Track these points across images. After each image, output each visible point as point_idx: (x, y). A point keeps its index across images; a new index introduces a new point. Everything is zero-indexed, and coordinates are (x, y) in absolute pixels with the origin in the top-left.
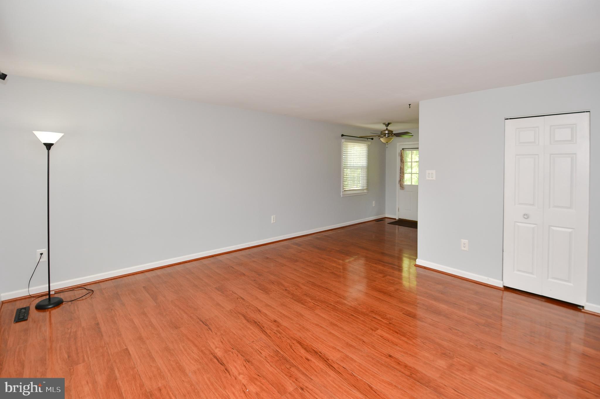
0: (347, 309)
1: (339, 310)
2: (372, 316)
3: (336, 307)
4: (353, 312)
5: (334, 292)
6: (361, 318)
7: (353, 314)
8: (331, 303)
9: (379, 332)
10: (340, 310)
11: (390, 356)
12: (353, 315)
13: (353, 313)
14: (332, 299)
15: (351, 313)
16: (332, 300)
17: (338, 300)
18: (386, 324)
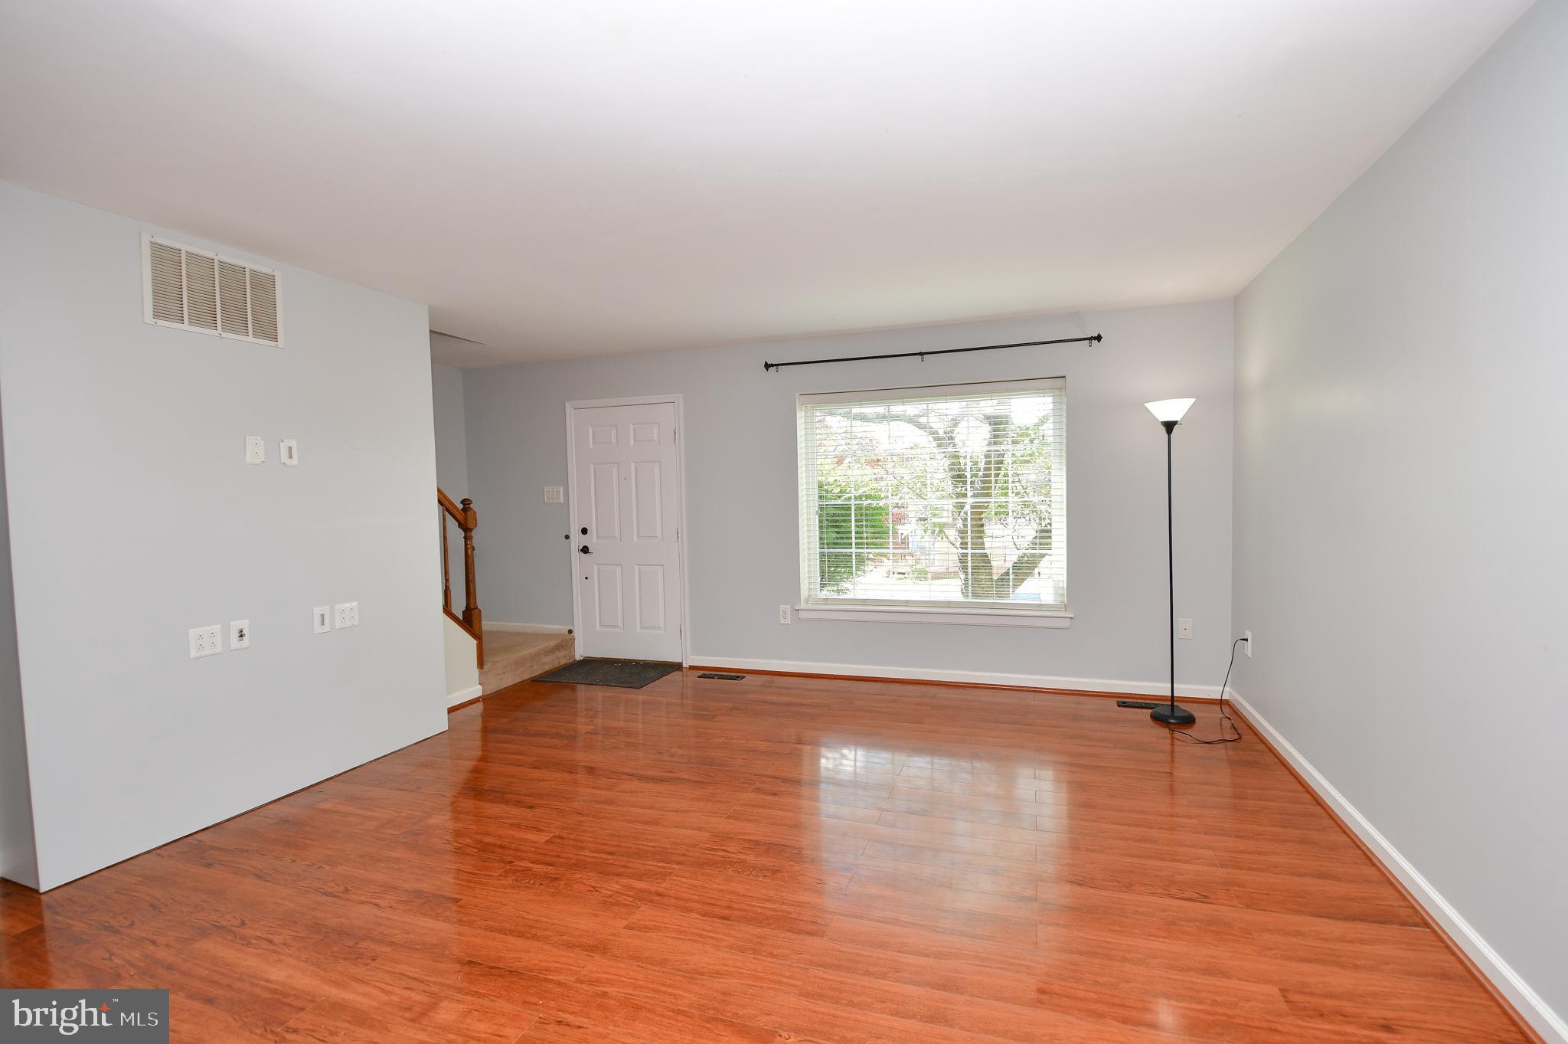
0: (630, 865)
1: (650, 854)
2: (556, 866)
3: (661, 861)
4: (610, 862)
5: (692, 911)
6: (588, 853)
7: (609, 857)
8: (681, 867)
9: (543, 838)
10: (647, 857)
11: (531, 807)
12: (610, 853)
13: (608, 860)
14: (684, 880)
15: (615, 857)
16: (684, 877)
17: (664, 885)
18: (521, 859)
